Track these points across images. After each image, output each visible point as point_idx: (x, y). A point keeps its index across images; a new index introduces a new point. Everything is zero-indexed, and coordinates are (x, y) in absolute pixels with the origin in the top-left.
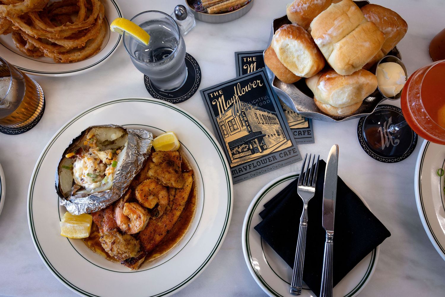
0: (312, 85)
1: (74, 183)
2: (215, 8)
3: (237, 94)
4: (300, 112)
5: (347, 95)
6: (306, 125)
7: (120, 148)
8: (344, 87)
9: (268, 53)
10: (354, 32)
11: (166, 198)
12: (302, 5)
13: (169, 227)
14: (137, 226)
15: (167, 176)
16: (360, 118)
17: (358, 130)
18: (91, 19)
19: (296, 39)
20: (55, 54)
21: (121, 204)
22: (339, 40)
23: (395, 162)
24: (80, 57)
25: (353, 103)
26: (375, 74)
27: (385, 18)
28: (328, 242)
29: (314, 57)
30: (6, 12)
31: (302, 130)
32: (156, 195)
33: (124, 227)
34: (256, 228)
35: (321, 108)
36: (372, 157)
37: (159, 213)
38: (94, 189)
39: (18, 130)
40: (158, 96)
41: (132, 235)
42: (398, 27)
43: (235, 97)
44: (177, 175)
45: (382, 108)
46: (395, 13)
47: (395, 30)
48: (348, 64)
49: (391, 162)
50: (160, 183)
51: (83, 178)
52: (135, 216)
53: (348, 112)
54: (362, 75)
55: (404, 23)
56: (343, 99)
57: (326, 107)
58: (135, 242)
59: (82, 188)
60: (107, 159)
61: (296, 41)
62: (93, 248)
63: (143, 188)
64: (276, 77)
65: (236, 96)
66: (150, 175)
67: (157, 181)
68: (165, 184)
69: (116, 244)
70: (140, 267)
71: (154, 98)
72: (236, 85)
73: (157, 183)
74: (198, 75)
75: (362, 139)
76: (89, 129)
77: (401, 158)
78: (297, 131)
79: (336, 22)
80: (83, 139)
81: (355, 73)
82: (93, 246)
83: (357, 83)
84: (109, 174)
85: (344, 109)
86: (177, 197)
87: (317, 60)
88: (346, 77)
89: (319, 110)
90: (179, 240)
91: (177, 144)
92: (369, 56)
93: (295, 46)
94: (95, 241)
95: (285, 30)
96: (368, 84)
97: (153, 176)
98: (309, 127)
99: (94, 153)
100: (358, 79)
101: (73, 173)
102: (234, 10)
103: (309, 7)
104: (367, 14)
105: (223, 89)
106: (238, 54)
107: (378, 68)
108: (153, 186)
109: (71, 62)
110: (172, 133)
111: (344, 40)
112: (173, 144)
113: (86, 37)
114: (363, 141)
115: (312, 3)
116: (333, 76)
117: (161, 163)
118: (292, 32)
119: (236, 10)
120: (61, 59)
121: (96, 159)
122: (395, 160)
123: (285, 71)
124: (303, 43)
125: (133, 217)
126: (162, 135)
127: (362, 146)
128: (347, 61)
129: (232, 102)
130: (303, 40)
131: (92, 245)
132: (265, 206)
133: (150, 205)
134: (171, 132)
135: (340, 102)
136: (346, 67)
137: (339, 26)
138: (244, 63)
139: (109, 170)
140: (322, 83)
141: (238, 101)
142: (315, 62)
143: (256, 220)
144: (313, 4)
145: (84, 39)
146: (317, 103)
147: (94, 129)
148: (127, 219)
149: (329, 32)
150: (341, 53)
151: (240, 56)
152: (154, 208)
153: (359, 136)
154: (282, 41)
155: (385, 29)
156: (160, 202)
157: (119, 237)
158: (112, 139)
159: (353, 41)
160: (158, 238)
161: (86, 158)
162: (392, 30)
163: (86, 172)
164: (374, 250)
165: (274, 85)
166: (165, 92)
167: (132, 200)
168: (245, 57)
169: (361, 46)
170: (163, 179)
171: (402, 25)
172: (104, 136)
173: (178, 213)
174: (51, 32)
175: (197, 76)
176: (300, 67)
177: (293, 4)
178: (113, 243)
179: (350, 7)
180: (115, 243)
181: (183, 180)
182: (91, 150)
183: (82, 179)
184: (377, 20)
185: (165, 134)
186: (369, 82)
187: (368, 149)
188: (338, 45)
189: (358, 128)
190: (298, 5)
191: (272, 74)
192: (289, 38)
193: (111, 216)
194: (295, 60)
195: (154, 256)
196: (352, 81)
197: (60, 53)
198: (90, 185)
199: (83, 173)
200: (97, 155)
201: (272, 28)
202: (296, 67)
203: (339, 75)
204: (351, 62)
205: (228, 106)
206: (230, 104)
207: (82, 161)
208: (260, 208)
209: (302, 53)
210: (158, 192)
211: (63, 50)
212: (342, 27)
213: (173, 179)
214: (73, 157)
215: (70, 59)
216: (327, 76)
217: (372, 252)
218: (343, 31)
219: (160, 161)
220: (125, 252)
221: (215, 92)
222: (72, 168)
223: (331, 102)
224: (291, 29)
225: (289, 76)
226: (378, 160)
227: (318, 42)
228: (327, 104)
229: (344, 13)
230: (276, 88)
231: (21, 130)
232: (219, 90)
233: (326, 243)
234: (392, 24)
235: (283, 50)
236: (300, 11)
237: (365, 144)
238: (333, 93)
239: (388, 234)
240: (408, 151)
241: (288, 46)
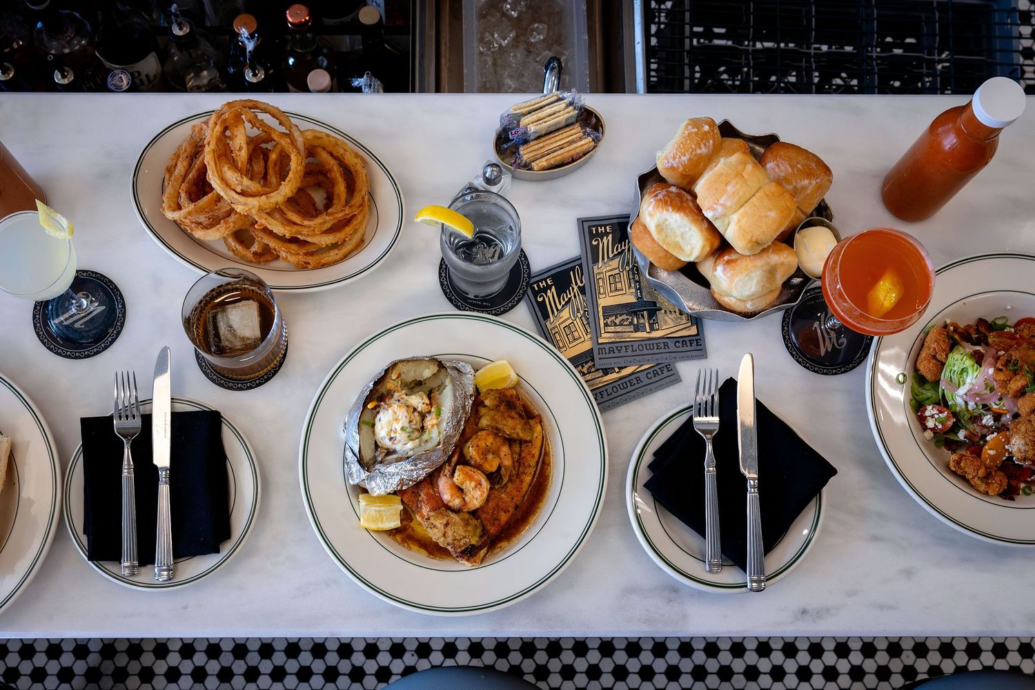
0: (706, 270)
1: (377, 446)
2: (543, 162)
3: (576, 284)
4: (693, 311)
5: (755, 281)
6: (693, 331)
7: (441, 387)
8: (751, 272)
9: (638, 230)
10: (754, 198)
11: (509, 457)
12: (680, 157)
13: (517, 500)
14: (476, 496)
15: (510, 423)
16: (784, 311)
17: (783, 330)
18: (357, 200)
19: (677, 212)
20: (300, 257)
21: (447, 470)
22: (736, 211)
23: (842, 373)
24: (337, 257)
25: (765, 291)
26: (793, 248)
27: (799, 166)
28: (750, 493)
29: (705, 233)
30: (257, 208)
31: (687, 339)
32: (496, 453)
33: (457, 502)
34: (646, 486)
35: (722, 303)
36: (808, 368)
37: (502, 479)
38: (412, 449)
39: (251, 382)
40: (466, 306)
41: (469, 513)
42: (817, 179)
43: (573, 289)
44: (523, 421)
45: (817, 293)
46: (814, 155)
47: (814, 182)
48: (751, 241)
49: (836, 374)
50: (500, 434)
51: (392, 435)
52: (473, 484)
53: (760, 305)
54: (773, 252)
55: (827, 170)
56: (751, 287)
57: (729, 301)
58: (476, 522)
59: (390, 452)
60: (423, 404)
61: (677, 215)
62: (406, 544)
63: (479, 443)
64: (651, 263)
65: (574, 286)
66: (484, 425)
67: (496, 432)
68: (508, 435)
69: (450, 526)
70: (482, 561)
71: (460, 310)
72: (573, 269)
73: (496, 435)
74: (525, 267)
75: (791, 343)
76: (394, 365)
77: (851, 366)
78: (681, 340)
79: (729, 188)
80: (385, 382)
81: (764, 250)
82: (406, 542)
83: (768, 264)
84: (433, 426)
85: (755, 301)
86: (523, 455)
87: (710, 237)
88: (752, 258)
89: (721, 306)
90: (532, 519)
91: (514, 377)
92: (778, 228)
93: (676, 221)
94: (407, 533)
95: (661, 199)
96: (783, 264)
97: (490, 426)
98: (698, 335)
99: (402, 399)
100: (769, 258)
101: (374, 432)
102: (573, 161)
103: (690, 159)
104: (773, 161)
105: (553, 277)
106: (582, 222)
107: (797, 236)
108: (490, 440)
109: (324, 266)
110: (505, 362)
111: (741, 211)
112: (508, 377)
113: (351, 226)
114: (792, 347)
115: (694, 153)
116: (733, 257)
117: (497, 406)
118: (671, 203)
119: (576, 160)
120: (308, 263)
121: (408, 406)
122: (843, 369)
123: (666, 255)
124: (688, 216)
125: (469, 485)
126: (489, 366)
127: (791, 353)
128: (750, 238)
129: (569, 296)
130: (687, 211)
131: (404, 541)
132: (655, 454)
133: (492, 466)
134: (503, 359)
135: (747, 293)
136: (749, 245)
137: (733, 193)
138: (592, 236)
139: (430, 421)
140: (720, 268)
141: (578, 295)
142: (706, 239)
143: (645, 475)
144: (695, 155)
145: (348, 230)
146: (716, 296)
147: (400, 365)
148: (460, 490)
149: (722, 201)
150: (740, 228)
151: (586, 225)
152: (496, 471)
153: (784, 339)
154: (658, 215)
155: (801, 181)
156: (502, 463)
157: (453, 515)
158: (423, 377)
159: (754, 211)
160: (504, 517)
161: (395, 406)
162: (810, 184)
163: (398, 426)
164: (818, 495)
165: (650, 275)
166: (477, 300)
167: (463, 461)
168: (593, 226)
169: (766, 216)
170: (505, 427)
171: (823, 174)
172: (411, 374)
173: (528, 479)
174: (309, 227)
175: (524, 269)
176: (687, 249)
177: (666, 156)
178: (447, 525)
179: (746, 165)
180: (448, 524)
181: (531, 430)
182: (396, 395)
183: (391, 439)
184: (787, 170)
185: (492, 365)
186: (784, 260)
187: (800, 357)
188: (735, 217)
189: (783, 327)
190: (674, 158)
191: (645, 258)
192: (668, 210)
193: (431, 491)
194: (679, 239)
195: (499, 545)
196: (759, 262)
197: (306, 254)
198: (404, 445)
199: (393, 428)
200: (407, 400)
201: (636, 188)
202: (681, 249)
203: (742, 255)
204: (754, 239)
205: (563, 303)
206: (566, 300)
207: (390, 411)
208: (648, 458)
209: (688, 229)
210: (499, 448)
211: (312, 249)
212: (738, 193)
213: (519, 427)
214: (375, 408)
215: (323, 261)
216: (726, 258)
217: (815, 498)
218: (740, 198)
219: (496, 403)
220: (465, 537)
221: (541, 281)
222: (373, 425)
223: (735, 295)
224: (669, 197)
225: (671, 261)
226: (817, 372)
227: (708, 214)
228: (731, 296)
229: (739, 175)
230: (652, 279)
231: (255, 381)
232: (548, 278)
233: (748, 495)
234: (809, 174)
235: (660, 227)
236: (678, 166)
237: (795, 350)
238: (736, 281)
239: (833, 472)
240: (861, 354)
241: (667, 222)
